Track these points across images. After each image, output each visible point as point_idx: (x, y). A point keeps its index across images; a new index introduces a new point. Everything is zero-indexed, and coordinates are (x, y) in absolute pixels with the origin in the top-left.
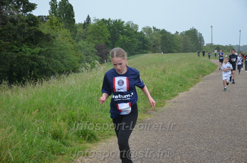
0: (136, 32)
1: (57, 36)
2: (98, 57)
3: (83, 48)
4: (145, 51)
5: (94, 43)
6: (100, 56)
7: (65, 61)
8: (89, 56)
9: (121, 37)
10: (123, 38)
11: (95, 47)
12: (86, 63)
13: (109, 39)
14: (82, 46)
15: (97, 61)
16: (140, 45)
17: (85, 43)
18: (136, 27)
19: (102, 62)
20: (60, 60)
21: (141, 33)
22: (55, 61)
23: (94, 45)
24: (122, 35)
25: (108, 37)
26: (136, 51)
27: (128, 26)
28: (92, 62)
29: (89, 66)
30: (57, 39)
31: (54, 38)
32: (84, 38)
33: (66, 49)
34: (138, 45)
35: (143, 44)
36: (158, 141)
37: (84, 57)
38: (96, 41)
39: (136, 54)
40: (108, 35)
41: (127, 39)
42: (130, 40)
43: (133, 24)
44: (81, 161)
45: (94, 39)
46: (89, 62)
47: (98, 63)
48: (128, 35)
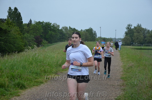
0: (58, 29)
1: (11, 31)
2: (35, 43)
3: (27, 38)
4: (63, 40)
5: (33, 35)
6: (37, 42)
7: (16, 45)
8: (30, 43)
9: (50, 32)
10: (51, 32)
11: (34, 37)
12: (29, 47)
13: (43, 33)
14: (26, 37)
15: (35, 46)
16: (60, 37)
17: (28, 35)
18: (59, 26)
19: (38, 46)
20: (12, 45)
21: (61, 30)
22: (10, 45)
23: (33, 36)
24: (50, 31)
25: (42, 32)
26: (58, 40)
27: (54, 26)
28: (33, 46)
29: (31, 48)
30: (11, 32)
31: (9, 31)
32: (28, 32)
33: (17, 38)
34: (59, 37)
35: (62, 36)
36: (59, 88)
37: (28, 43)
38: (35, 34)
39: (58, 42)
40: (42, 31)
41: (53, 33)
42: (55, 34)
43: (56, 24)
44: (15, 99)
45: (34, 33)
46: (31, 46)
47: (36, 46)
48: (54, 31)
